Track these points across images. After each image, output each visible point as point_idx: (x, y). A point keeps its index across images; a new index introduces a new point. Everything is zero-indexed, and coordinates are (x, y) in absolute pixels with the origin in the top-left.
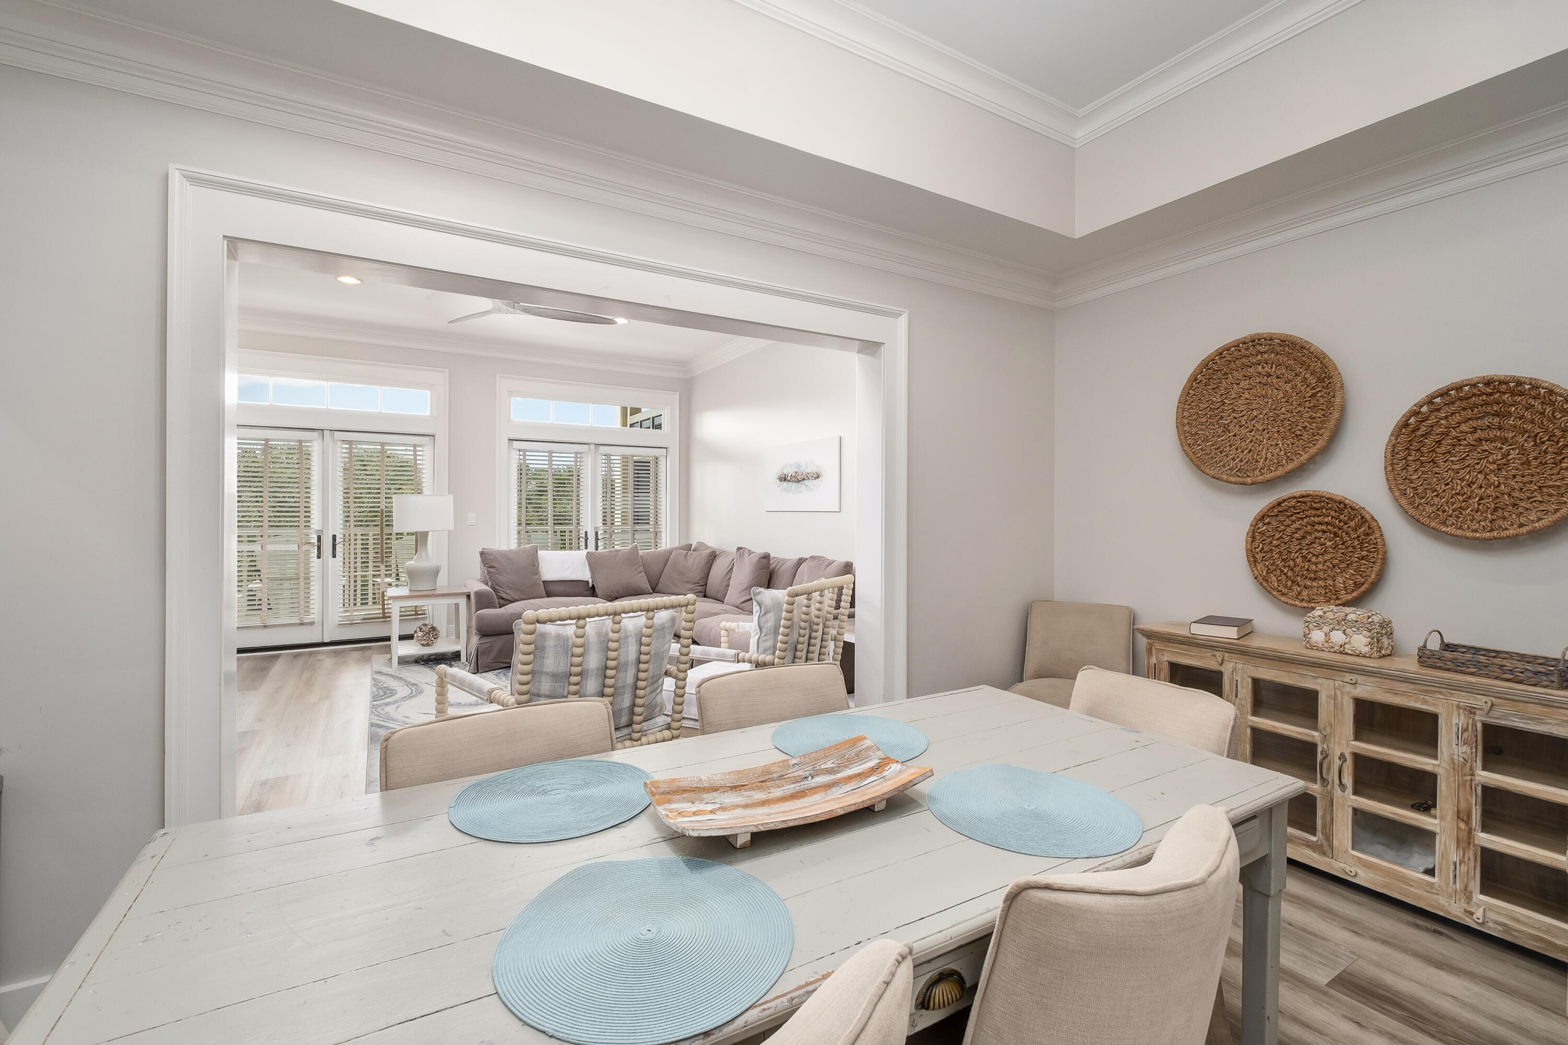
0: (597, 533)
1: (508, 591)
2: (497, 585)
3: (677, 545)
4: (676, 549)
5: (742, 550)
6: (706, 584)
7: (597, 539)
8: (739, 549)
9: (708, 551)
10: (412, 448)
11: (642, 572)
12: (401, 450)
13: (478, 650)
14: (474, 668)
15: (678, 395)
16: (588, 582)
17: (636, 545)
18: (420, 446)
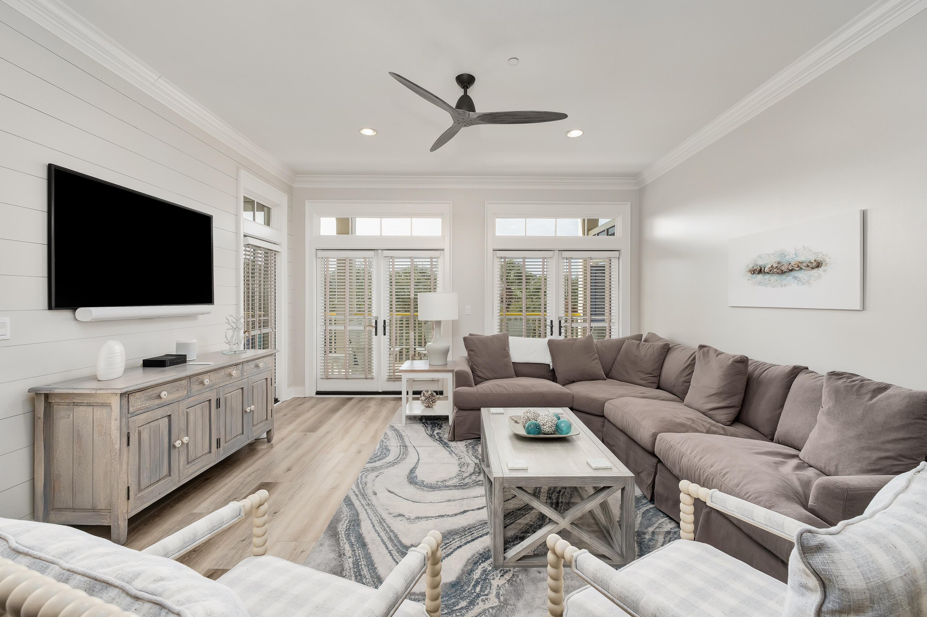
0: (560, 322)
1: (483, 371)
2: (475, 365)
3: (628, 334)
4: (628, 338)
5: (705, 349)
6: (660, 376)
7: (560, 327)
8: (702, 347)
9: (661, 343)
10: (430, 260)
11: (596, 359)
12: (423, 263)
13: (454, 421)
14: (452, 436)
15: (630, 203)
16: (549, 365)
17: (592, 334)
18: (435, 258)
